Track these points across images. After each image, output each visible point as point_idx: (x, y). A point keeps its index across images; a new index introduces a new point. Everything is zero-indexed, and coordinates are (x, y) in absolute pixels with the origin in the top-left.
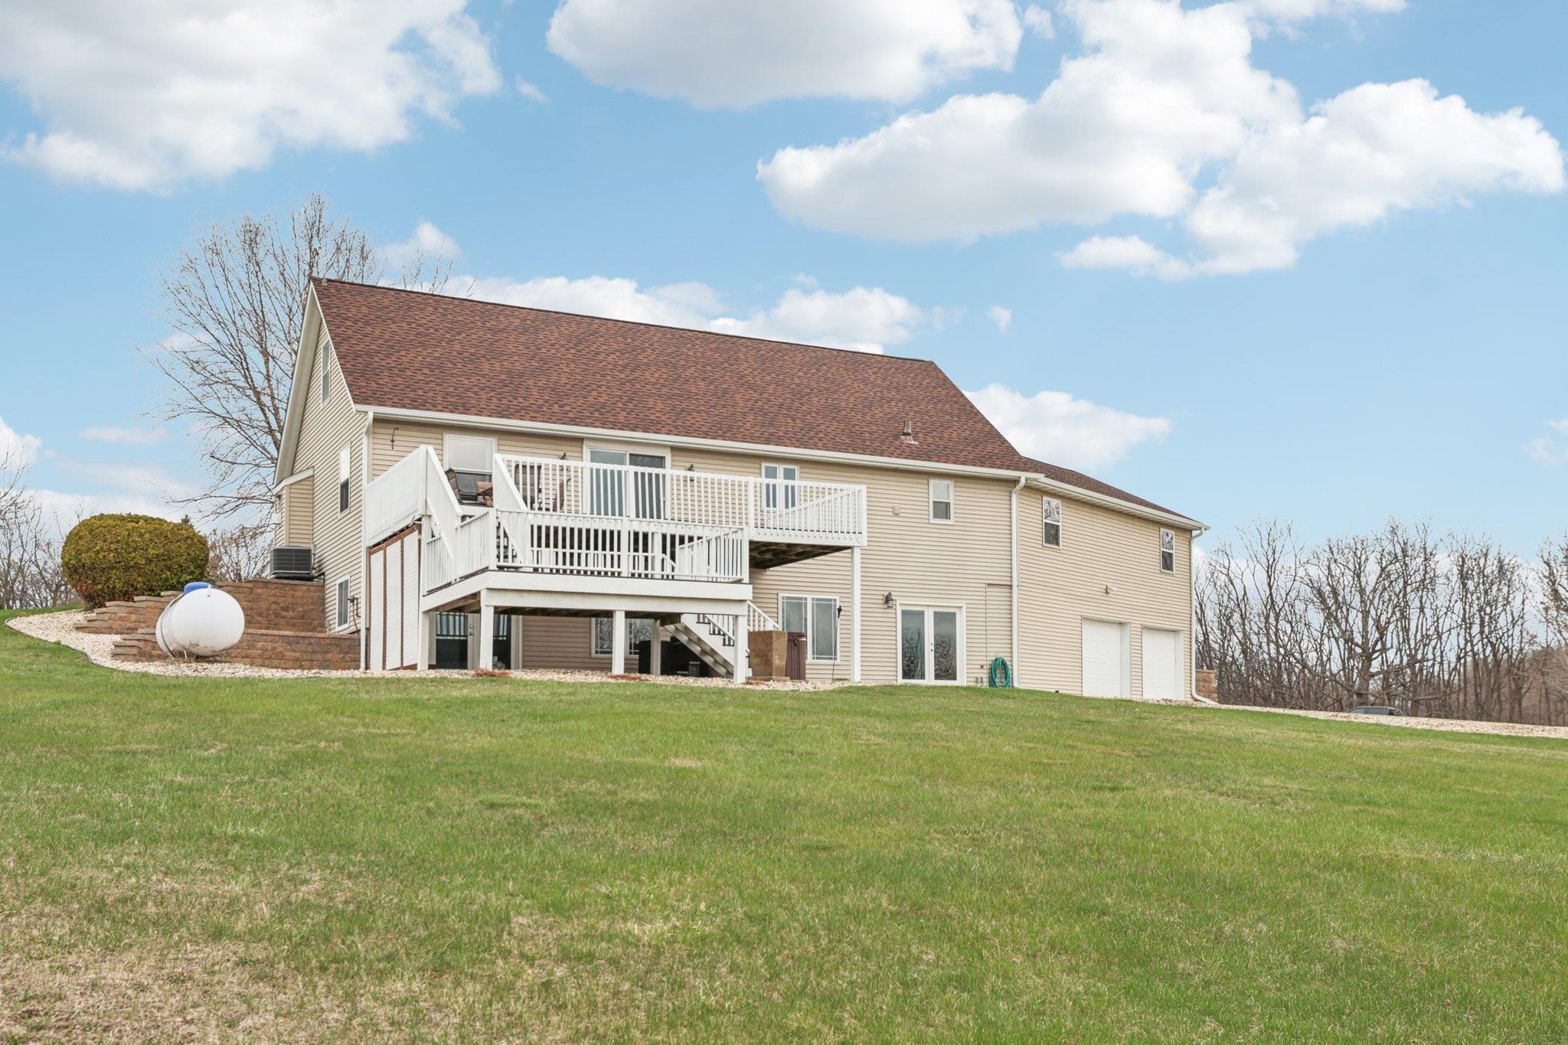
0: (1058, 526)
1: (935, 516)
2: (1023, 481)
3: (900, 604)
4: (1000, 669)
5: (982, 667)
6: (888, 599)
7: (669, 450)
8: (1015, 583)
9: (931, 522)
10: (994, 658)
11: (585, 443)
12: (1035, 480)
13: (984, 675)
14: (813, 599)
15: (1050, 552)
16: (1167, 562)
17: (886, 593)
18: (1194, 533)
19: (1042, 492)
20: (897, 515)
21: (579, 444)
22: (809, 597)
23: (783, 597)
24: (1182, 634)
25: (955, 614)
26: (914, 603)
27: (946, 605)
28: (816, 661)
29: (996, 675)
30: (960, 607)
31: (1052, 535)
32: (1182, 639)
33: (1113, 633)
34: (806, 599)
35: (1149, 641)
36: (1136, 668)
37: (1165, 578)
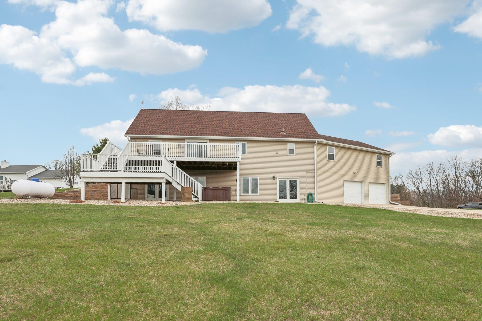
0: (334, 155)
1: (289, 153)
2: (317, 142)
3: (278, 178)
4: (310, 196)
5: (305, 195)
6: (274, 177)
7: (209, 140)
8: (315, 171)
9: (288, 155)
10: (308, 193)
11: (185, 140)
12: (321, 141)
13: (306, 198)
14: (251, 178)
15: (331, 162)
16: (379, 164)
17: (274, 176)
18: (390, 155)
19: (326, 145)
20: (277, 154)
21: (183, 140)
22: (250, 177)
23: (242, 178)
24: (386, 184)
25: (296, 181)
26: (283, 178)
27: (293, 178)
28: (252, 195)
29: (309, 198)
30: (298, 179)
31: (331, 157)
32: (386, 186)
33: (359, 185)
34: (249, 178)
35: (371, 187)
36: (366, 194)
37: (379, 169)
